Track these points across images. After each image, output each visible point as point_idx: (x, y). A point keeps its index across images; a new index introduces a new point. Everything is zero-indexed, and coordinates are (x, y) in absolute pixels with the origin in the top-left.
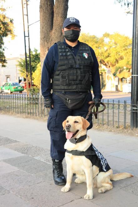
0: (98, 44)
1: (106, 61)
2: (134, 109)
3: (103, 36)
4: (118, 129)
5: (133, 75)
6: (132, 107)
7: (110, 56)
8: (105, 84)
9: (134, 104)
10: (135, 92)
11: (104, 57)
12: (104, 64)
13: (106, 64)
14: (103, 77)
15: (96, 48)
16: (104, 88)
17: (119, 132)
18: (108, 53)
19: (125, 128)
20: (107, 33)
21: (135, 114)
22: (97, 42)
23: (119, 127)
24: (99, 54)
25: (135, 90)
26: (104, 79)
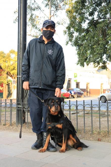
0: (5, 59)
1: (12, 73)
2: (19, 107)
3: (9, 52)
4: (4, 127)
5: (18, 76)
6: (17, 105)
7: (15, 69)
8: (11, 92)
9: (19, 102)
10: (20, 91)
11: (10, 69)
12: (10, 76)
13: (12, 76)
14: (10, 86)
15: (3, 62)
16: (10, 96)
17: (5, 129)
18: (14, 67)
19: (11, 125)
20: (13, 50)
21: (20, 111)
22: (4, 57)
23: (6, 125)
24: (6, 67)
25: (20, 90)
26: (11, 89)
